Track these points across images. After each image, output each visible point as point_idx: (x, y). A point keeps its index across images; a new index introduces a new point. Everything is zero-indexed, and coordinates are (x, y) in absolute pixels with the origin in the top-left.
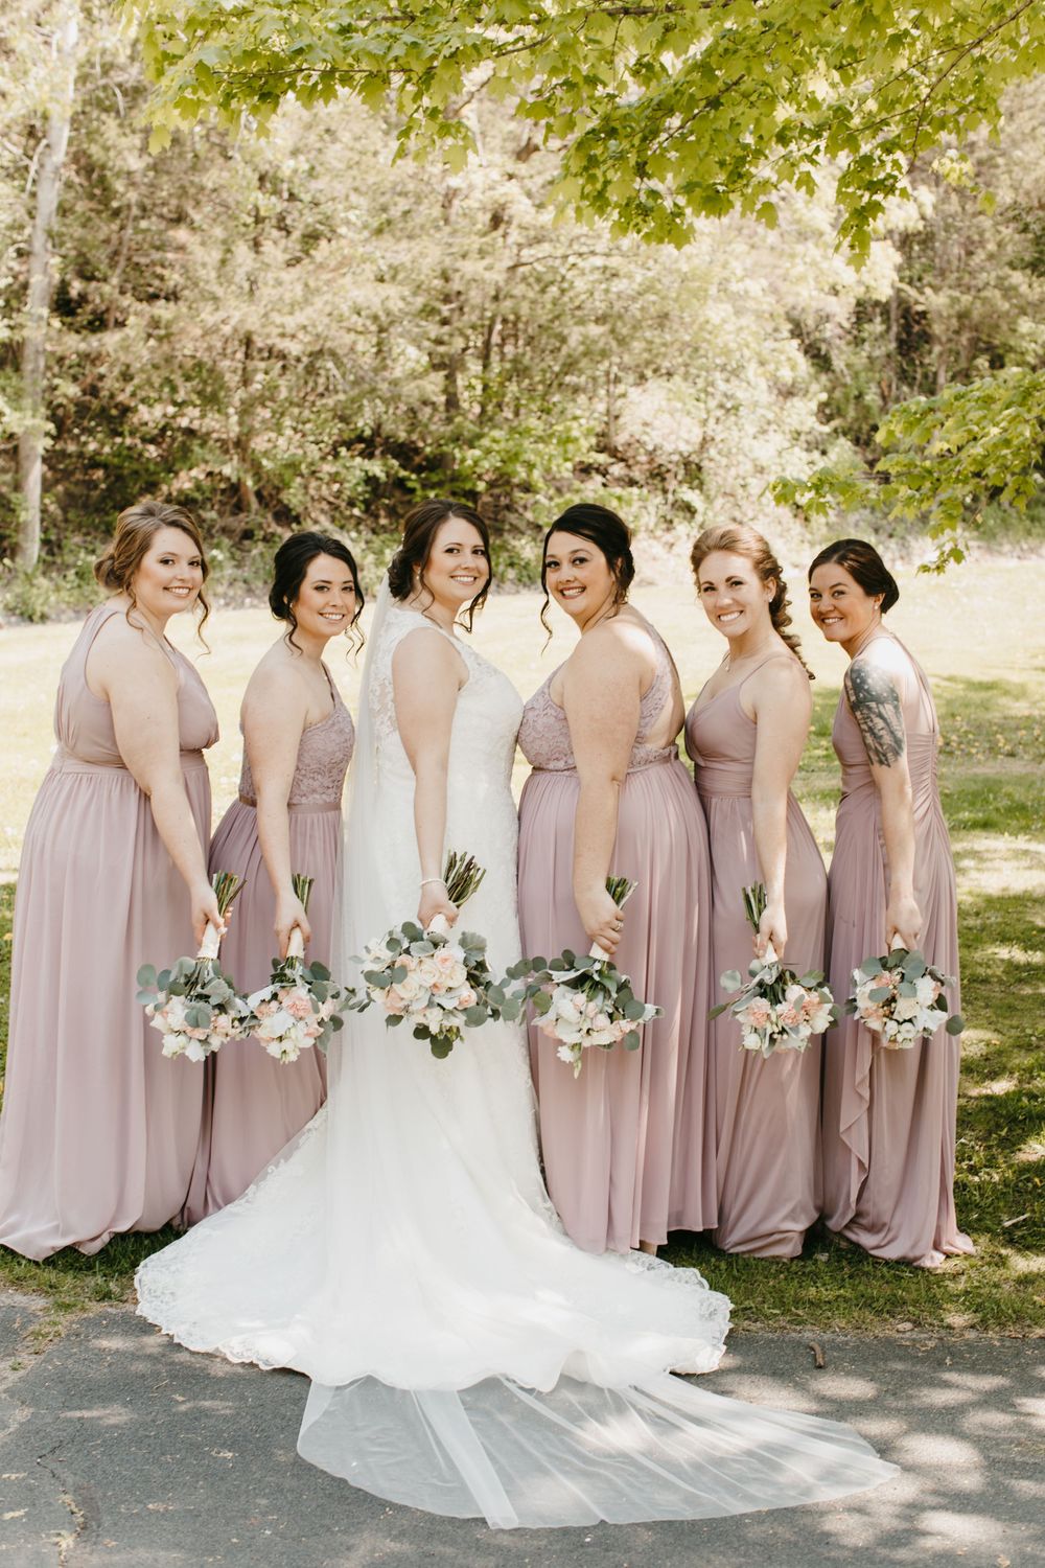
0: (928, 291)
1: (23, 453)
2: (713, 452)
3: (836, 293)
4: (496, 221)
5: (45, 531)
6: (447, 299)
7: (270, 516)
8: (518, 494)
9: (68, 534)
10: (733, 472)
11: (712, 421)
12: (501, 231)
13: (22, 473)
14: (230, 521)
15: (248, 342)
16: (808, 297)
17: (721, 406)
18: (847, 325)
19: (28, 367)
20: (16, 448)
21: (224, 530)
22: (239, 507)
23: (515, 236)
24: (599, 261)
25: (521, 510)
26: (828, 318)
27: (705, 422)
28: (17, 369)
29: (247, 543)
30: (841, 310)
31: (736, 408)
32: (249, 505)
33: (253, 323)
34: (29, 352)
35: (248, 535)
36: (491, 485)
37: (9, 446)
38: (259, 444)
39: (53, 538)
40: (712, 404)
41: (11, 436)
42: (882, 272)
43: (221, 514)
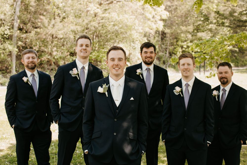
0: (167, 29)
1: (12, 54)
2: (131, 56)
3: (152, 29)
4: (95, 16)
5: (16, 68)
6: (87, 29)
7: (56, 66)
8: (99, 63)
9: (20, 69)
10: (134, 59)
11: (131, 51)
12: (96, 18)
13: (12, 58)
14: (49, 67)
15: (53, 36)
16: (147, 30)
17: (133, 48)
18: (154, 35)
19: (13, 39)
20: (11, 54)
21: (48, 69)
22: (51, 65)
23: (99, 18)
24: (112, 23)
25: (99, 65)
26: (151, 33)
27: (130, 51)
28: (11, 40)
29: (52, 71)
30: (153, 32)
31: (135, 48)
32: (52, 65)
33: (54, 33)
34: (13, 37)
35: (52, 70)
36: (94, 61)
37: (10, 53)
38: (54, 53)
39: (17, 70)
40: (131, 48)
41: (10, 52)
42: (160, 26)
43: (47, 66)
